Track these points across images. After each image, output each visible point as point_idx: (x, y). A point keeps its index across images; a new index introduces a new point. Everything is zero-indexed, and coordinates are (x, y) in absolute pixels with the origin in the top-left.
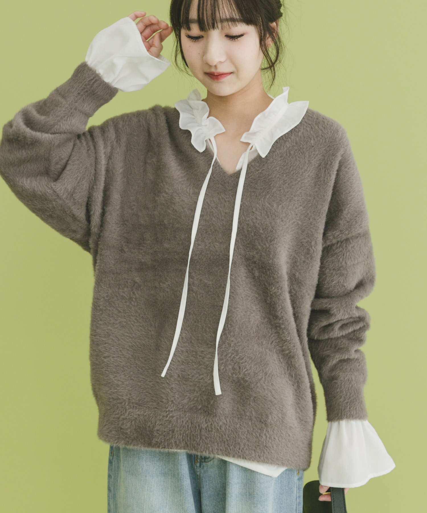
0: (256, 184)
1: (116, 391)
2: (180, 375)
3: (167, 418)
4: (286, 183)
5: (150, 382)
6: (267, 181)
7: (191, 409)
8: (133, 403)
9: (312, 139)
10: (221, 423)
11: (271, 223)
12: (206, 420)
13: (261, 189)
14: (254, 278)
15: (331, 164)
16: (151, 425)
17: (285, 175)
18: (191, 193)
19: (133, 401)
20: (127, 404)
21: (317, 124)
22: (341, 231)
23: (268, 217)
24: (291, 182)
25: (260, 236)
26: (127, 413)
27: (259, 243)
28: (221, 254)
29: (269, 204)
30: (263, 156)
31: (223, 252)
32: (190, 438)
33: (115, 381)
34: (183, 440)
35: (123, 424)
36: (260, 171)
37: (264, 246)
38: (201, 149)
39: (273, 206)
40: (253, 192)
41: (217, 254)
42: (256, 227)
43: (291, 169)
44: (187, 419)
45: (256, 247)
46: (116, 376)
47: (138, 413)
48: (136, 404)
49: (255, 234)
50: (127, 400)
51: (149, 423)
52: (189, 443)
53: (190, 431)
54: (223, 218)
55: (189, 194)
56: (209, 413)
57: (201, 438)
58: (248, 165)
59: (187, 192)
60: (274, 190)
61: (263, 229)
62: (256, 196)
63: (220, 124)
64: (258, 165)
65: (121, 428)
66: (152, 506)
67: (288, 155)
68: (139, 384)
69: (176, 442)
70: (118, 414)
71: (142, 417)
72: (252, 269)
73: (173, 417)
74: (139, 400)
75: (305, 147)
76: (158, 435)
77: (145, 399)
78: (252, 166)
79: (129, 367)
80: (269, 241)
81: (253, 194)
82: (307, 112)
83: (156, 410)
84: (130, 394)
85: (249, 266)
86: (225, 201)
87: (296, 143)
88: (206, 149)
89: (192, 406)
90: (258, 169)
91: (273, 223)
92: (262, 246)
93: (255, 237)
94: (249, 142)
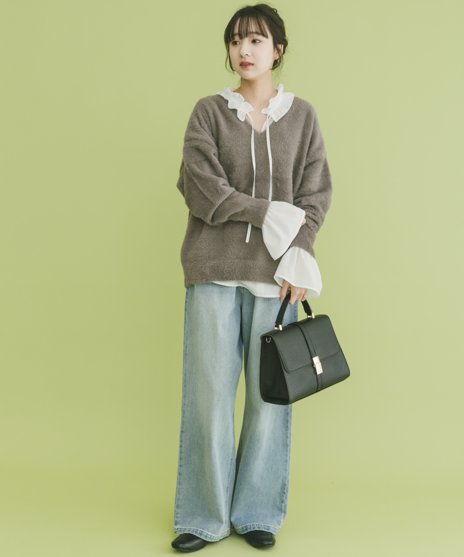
0: (275, 137)
1: (201, 252)
2: (238, 240)
3: (232, 264)
4: (291, 135)
5: (220, 246)
6: (281, 135)
7: (244, 258)
8: (211, 258)
9: (300, 111)
10: (261, 264)
11: (286, 157)
12: (252, 263)
13: (278, 139)
14: (277, 188)
15: (310, 124)
16: (222, 269)
17: (289, 131)
18: (241, 145)
19: (211, 256)
20: (208, 258)
21: (301, 103)
22: (310, 158)
23: (284, 154)
24: (293, 135)
25: (281, 164)
26: (208, 263)
27: (281, 168)
28: (260, 176)
29: (284, 147)
30: (276, 121)
31: (261, 175)
32: (244, 273)
33: (201, 247)
34: (240, 275)
35: (204, 270)
36: (276, 130)
37: (283, 170)
38: (243, 120)
39: (286, 148)
40: (275, 141)
41: (258, 176)
42: (278, 160)
43: (292, 128)
44: (242, 263)
45: (279, 170)
46: (201, 244)
47: (213, 262)
48: (213, 258)
49: (278, 164)
50: (208, 256)
51: (220, 268)
52: (243, 276)
53: (244, 270)
54: (260, 157)
55: (240, 145)
56: (254, 259)
57: (250, 273)
58: (269, 128)
59: (238, 145)
60: (286, 139)
61: (282, 161)
62: (277, 143)
63: (250, 106)
64: (274, 127)
65: (203, 272)
66: (213, 309)
67: (289, 120)
68: (214, 247)
69: (236, 276)
70: (202, 265)
71: (216, 265)
72: (276, 183)
73: (234, 262)
74: (214, 256)
75: (296, 116)
76: (226, 273)
77: (217, 255)
78: (271, 128)
79: (208, 239)
80: (285, 167)
81: (275, 142)
82: (294, 98)
83: (224, 260)
84: (209, 253)
85: (275, 181)
86: (260, 148)
87: (292, 114)
88: (245, 120)
89: (245, 256)
90: (275, 129)
91: (287, 157)
92: (282, 170)
93: (278, 165)
94: (267, 113)
